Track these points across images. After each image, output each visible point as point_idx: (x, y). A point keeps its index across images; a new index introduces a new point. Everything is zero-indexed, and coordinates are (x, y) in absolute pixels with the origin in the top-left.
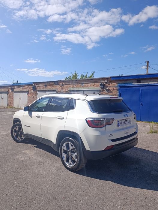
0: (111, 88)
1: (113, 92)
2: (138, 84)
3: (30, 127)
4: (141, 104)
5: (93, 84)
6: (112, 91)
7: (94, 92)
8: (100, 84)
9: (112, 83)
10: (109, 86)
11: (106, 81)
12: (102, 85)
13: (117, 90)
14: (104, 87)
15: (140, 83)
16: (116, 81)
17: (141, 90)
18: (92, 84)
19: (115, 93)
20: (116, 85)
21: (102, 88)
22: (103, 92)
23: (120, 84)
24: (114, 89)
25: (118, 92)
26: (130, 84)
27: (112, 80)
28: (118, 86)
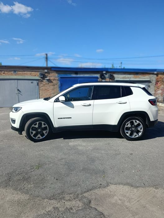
0: (51, 78)
1: (54, 82)
2: (76, 75)
3: (71, 118)
4: (80, 93)
5: (30, 72)
6: (52, 81)
7: (32, 81)
8: (40, 73)
9: (52, 73)
10: (49, 75)
11: (46, 71)
12: (42, 74)
13: (58, 80)
14: (44, 76)
16: (55, 71)
17: (79, 81)
18: (28, 72)
19: (56, 83)
20: (56, 75)
21: (41, 78)
22: (42, 81)
23: (61, 75)
24: (55, 79)
25: (58, 81)
26: (70, 75)
27: (53, 70)
28: (58, 77)
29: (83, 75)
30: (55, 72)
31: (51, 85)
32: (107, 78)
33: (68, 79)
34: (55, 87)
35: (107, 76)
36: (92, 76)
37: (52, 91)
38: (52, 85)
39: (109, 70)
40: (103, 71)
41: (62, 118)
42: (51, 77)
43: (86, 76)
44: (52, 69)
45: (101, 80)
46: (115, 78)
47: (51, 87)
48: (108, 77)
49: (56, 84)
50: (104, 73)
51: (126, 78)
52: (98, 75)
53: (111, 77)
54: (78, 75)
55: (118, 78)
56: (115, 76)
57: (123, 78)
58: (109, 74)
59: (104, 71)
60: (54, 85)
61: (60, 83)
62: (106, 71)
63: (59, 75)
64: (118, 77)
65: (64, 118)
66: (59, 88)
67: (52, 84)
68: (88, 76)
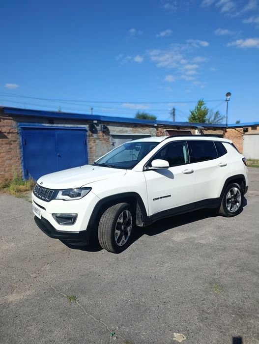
0: (4, 130)
1: (10, 136)
2: (50, 125)
3: (170, 196)
6: (6, 134)
9: (4, 119)
13: (18, 133)
15: (53, 123)
16: (10, 115)
17: (56, 135)
19: (14, 139)
20: (14, 123)
23: (22, 123)
24: (11, 131)
25: (18, 136)
26: (39, 124)
27: (7, 114)
28: (18, 126)
29: (62, 125)
30: (11, 118)
31: (3, 143)
32: (99, 132)
33: (37, 131)
34: (11, 146)
35: (99, 128)
36: (77, 127)
37: (6, 155)
38: (7, 144)
39: (102, 119)
40: (93, 120)
41: (158, 198)
42: (4, 126)
43: (68, 127)
44: (6, 112)
45: (91, 134)
46: (109, 132)
47: (3, 146)
48: (101, 130)
49: (15, 141)
50: (95, 123)
51: (124, 132)
52: (86, 127)
53: (106, 130)
54: (55, 125)
55: (114, 131)
56: (110, 128)
57: (120, 131)
58: (102, 125)
59: (95, 120)
60: (10, 144)
61: (22, 139)
62: (97, 120)
63: (18, 124)
64: (114, 129)
65: (161, 198)
66: (21, 148)
67: (7, 142)
68: (71, 127)
